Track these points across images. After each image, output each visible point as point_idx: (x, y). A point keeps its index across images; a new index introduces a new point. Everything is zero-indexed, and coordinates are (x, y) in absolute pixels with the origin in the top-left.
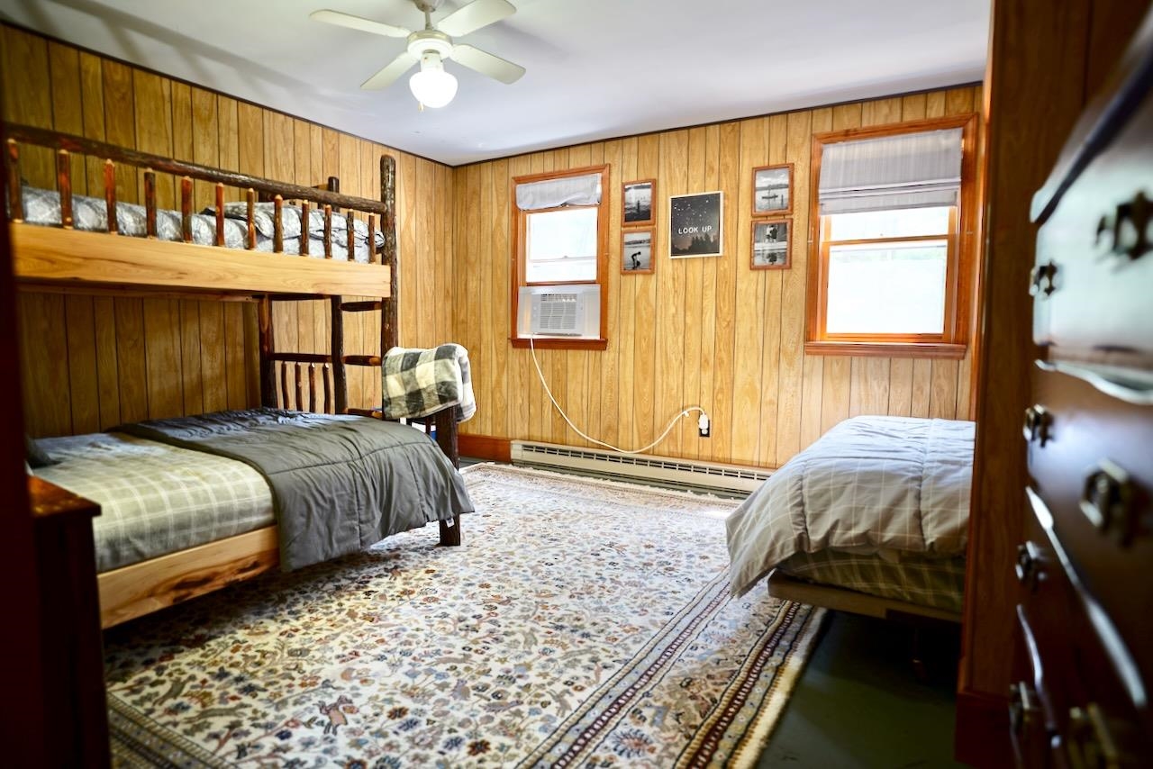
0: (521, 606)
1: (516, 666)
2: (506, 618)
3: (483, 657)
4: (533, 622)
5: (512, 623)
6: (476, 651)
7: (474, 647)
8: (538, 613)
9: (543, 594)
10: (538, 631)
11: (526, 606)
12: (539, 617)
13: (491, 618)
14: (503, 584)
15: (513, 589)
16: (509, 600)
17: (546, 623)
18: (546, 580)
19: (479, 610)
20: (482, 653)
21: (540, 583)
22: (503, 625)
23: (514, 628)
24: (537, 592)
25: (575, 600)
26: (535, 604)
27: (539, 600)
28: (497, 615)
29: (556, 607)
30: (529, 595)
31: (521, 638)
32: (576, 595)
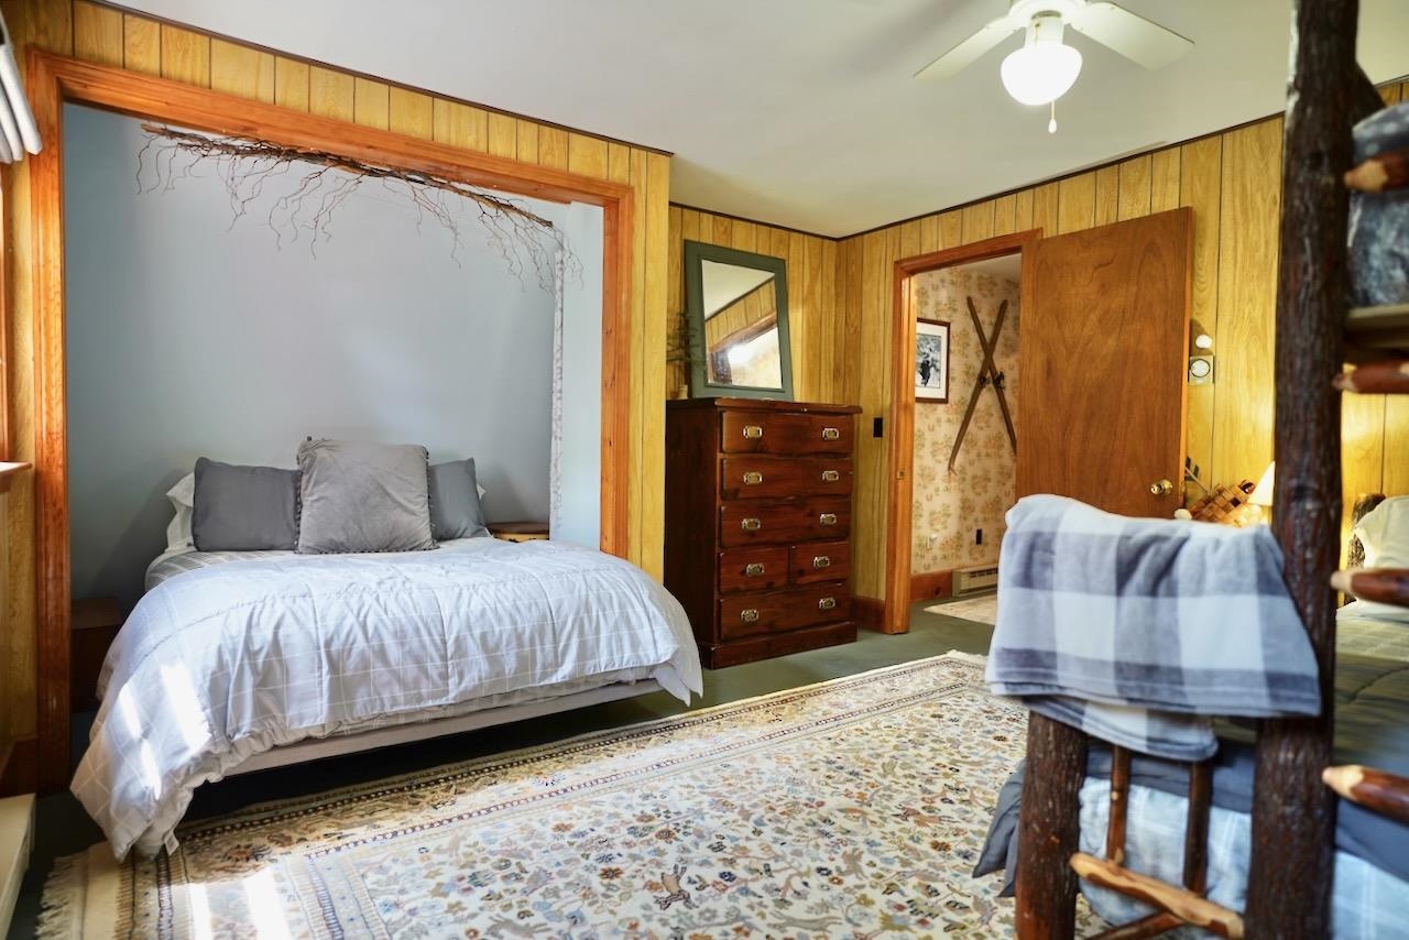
0: (892, 804)
1: (907, 750)
2: (911, 793)
3: (938, 761)
4: (881, 784)
5: (905, 787)
6: (944, 766)
7: (947, 770)
8: (873, 790)
9: (857, 815)
10: (879, 774)
11: (885, 803)
12: (873, 787)
13: (929, 796)
14: (911, 843)
15: (898, 834)
16: (905, 817)
17: (866, 780)
18: (843, 837)
19: (946, 809)
20: (938, 765)
21: (855, 834)
22: (917, 786)
23: (904, 781)
24: (864, 821)
25: (818, 799)
26: (873, 803)
27: (865, 808)
28: (923, 799)
29: (848, 794)
30: (875, 818)
31: (898, 770)
32: (814, 805)
